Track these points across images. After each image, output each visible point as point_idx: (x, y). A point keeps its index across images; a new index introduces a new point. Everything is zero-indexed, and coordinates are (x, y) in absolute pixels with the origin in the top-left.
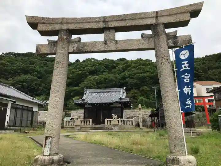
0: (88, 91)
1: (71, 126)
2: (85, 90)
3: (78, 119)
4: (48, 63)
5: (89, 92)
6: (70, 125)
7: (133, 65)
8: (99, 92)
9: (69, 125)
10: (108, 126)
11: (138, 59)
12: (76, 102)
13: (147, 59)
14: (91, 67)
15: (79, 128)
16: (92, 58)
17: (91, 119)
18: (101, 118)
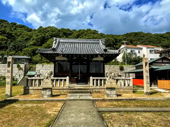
1: (36, 88)
2: (54, 39)
12: (44, 52)
16: (53, 26)
17: (68, 77)
18: (79, 76)
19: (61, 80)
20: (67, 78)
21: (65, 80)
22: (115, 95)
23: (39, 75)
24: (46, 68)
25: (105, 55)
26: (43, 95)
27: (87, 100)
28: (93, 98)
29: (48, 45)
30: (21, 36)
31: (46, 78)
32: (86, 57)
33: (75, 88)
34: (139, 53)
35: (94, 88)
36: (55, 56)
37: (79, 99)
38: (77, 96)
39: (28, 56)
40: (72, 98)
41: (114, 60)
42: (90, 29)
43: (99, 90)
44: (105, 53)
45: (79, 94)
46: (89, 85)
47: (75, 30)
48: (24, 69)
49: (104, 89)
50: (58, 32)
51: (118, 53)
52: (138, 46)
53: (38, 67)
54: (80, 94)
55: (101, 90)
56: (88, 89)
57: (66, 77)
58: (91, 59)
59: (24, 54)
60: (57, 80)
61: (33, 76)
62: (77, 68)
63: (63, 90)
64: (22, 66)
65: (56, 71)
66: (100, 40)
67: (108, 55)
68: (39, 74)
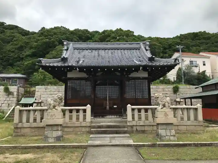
0: (71, 45)
1: (35, 125)
2: (65, 43)
3: (54, 107)
4: (6, 31)
5: (75, 49)
6: (31, 120)
7: (113, 35)
8: (96, 49)
9: (28, 121)
10: (134, 123)
11: (117, 29)
12: (47, 65)
13: (128, 30)
14: (61, 35)
15: (59, 133)
16: (62, 27)
17: (89, 106)
18: (106, 103)
19: (78, 111)
20: (88, 108)
21: (85, 111)
22: (173, 137)
23: (41, 103)
24: (51, 93)
25: (151, 67)
26: (46, 137)
27: (124, 146)
28: (134, 142)
29: (55, 55)
30: (11, 43)
31: (51, 107)
32: (119, 71)
33: (102, 124)
34: (204, 65)
35: (135, 125)
36: (66, 70)
37: (110, 144)
38: (106, 139)
39: (22, 74)
40: (97, 142)
41: (162, 78)
42: (120, 28)
43: (143, 129)
44: (151, 64)
45: (108, 136)
46: (126, 120)
47: (97, 32)
48: (15, 94)
49: (153, 126)
50: (69, 34)
51: (172, 63)
52: (201, 54)
53: (39, 90)
54: (111, 135)
55: (146, 128)
56: (124, 127)
57: (86, 106)
58: (128, 75)
59: (17, 70)
60: (71, 111)
61: (31, 105)
62: (103, 90)
63: (80, 128)
64: (13, 89)
65: (69, 97)
66: (141, 44)
67: (157, 67)
68: (40, 101)
